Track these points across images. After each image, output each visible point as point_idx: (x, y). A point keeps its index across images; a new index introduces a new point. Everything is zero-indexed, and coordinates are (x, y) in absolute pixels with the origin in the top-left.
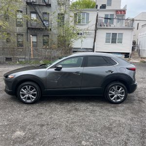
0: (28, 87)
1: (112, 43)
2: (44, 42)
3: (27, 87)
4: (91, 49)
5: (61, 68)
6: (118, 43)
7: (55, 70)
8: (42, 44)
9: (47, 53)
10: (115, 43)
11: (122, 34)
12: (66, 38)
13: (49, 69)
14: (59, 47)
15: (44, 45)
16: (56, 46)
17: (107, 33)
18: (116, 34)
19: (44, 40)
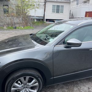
0: (25, 79)
1: (56, 12)
3: (22, 79)
4: (42, 17)
6: (60, 13)
10: (59, 13)
11: (63, 6)
17: (53, 5)
18: (59, 6)
19: (4, 9)
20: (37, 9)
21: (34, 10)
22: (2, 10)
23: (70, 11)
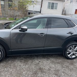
1: (51, 9)
2: (9, 6)
4: (39, 12)
5: (26, 30)
6: (55, 9)
7: (20, 31)
8: (8, 7)
9: (11, 13)
10: (53, 9)
12: (24, 4)
13: (14, 30)
14: (19, 9)
15: (9, 7)
16: (17, 8)
17: (49, 3)
18: (54, 3)
19: (9, 4)
20: (35, 5)
21: (32, 6)
22: (8, 4)
23: (64, 8)
